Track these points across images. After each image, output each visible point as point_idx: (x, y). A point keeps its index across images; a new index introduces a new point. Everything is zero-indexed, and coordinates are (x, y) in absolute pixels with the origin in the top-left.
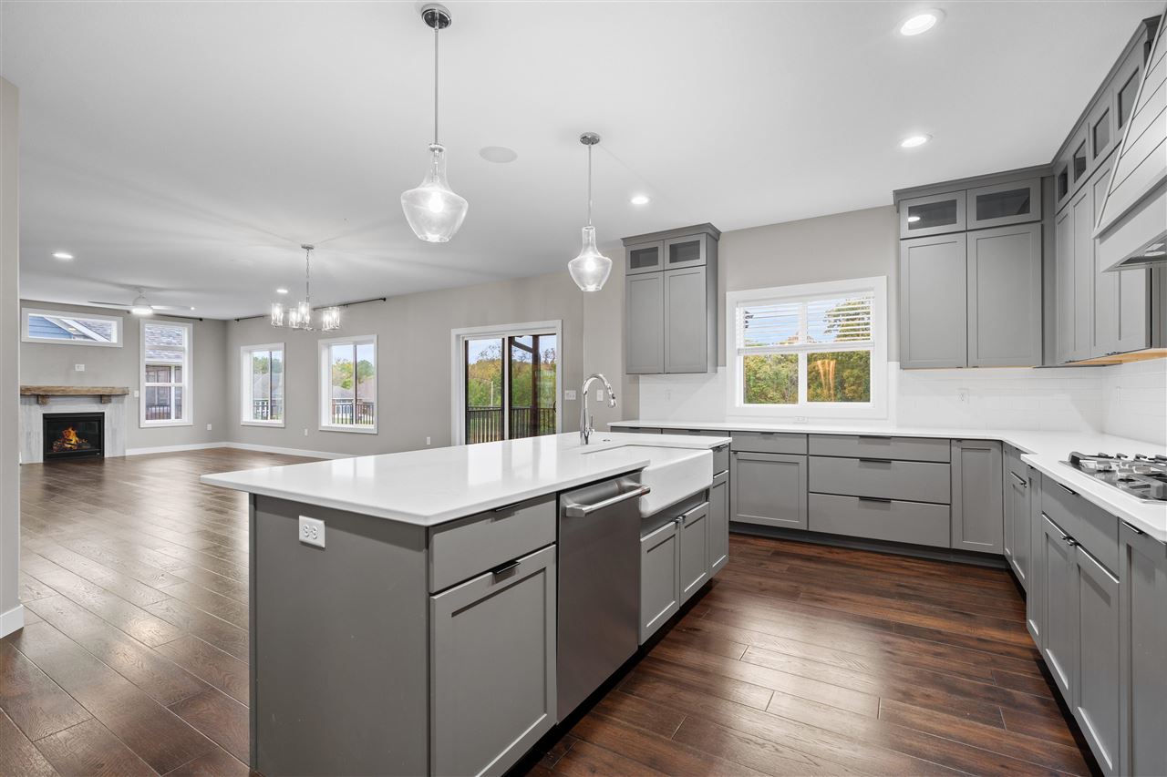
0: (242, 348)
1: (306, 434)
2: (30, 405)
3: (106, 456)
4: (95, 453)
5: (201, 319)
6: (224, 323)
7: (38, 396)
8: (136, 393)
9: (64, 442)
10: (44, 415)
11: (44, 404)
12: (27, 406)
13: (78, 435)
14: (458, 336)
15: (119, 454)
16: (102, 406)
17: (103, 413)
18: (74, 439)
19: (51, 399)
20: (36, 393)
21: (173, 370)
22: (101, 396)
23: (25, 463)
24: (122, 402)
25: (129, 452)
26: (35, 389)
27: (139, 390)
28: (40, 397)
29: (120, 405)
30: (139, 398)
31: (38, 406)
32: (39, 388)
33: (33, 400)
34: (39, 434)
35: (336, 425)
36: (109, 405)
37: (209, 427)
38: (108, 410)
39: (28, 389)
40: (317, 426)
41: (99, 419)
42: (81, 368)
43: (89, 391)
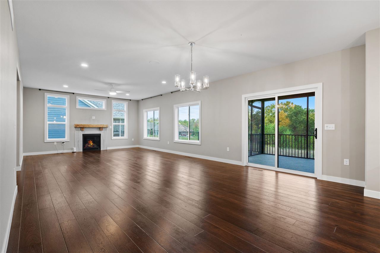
0: (144, 110)
1: (168, 144)
2: (79, 131)
3: (101, 150)
4: (98, 148)
5: (130, 100)
6: (138, 101)
7: (81, 128)
8: (111, 127)
9: (88, 145)
10: (83, 134)
11: (83, 130)
12: (78, 131)
13: (93, 142)
14: (245, 98)
15: (105, 149)
16: (100, 131)
17: (100, 134)
18: (92, 144)
19: (85, 129)
20: (80, 126)
21: (120, 120)
22: (100, 128)
23: (77, 151)
24: (106, 130)
25: (109, 148)
26: (80, 125)
27: (111, 126)
28: (82, 128)
29: (106, 131)
30: (111, 129)
31: (81, 131)
32: (81, 125)
33: (80, 129)
34: (81, 141)
35: (180, 140)
36: (102, 131)
37: (133, 140)
38: (102, 133)
39: (78, 125)
40: (173, 141)
41: (99, 136)
42: (94, 118)
43: (96, 126)
